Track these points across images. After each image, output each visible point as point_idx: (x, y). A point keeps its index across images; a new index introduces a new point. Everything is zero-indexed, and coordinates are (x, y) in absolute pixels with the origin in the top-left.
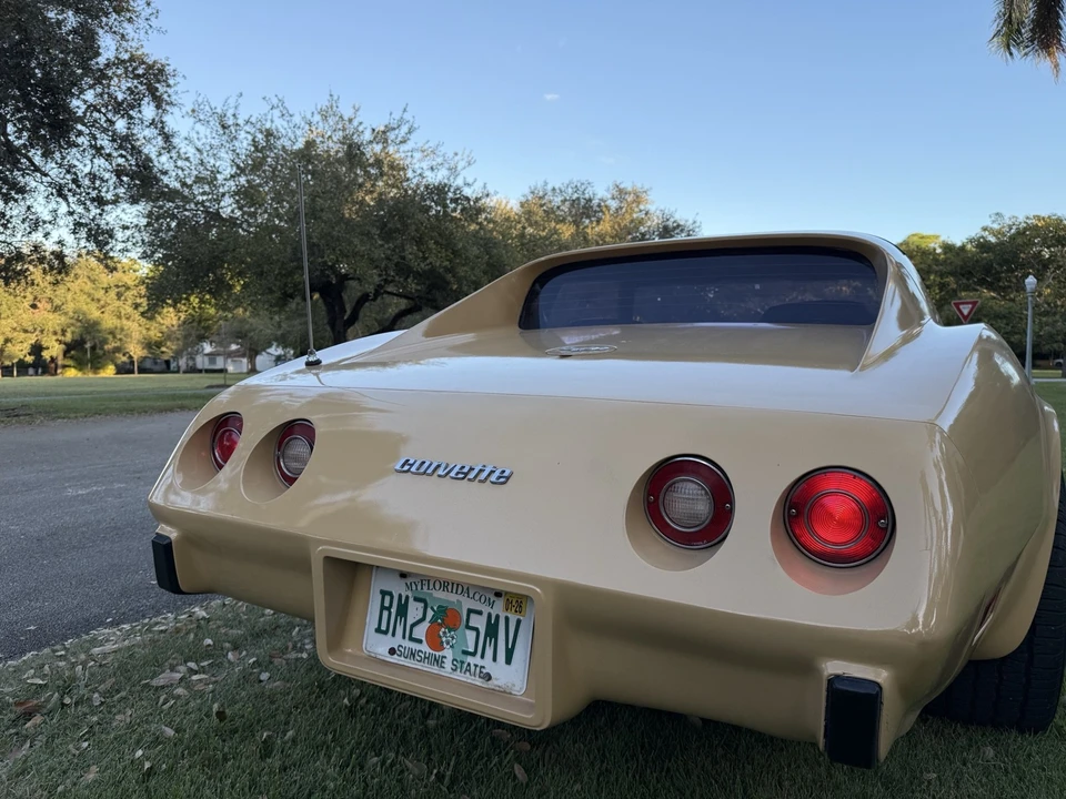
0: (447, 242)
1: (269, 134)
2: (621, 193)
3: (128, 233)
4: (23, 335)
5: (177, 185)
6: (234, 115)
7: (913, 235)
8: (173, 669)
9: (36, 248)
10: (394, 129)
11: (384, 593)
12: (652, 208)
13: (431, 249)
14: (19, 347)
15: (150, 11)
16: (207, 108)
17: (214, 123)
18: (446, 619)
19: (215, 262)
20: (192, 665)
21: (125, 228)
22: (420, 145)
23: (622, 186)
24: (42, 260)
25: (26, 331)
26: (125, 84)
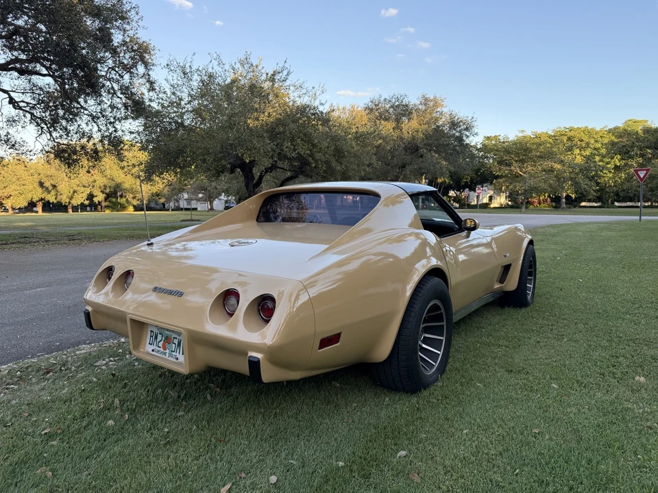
0: (308, 139)
1: (211, 76)
2: (426, 101)
3: (133, 136)
4: (83, 189)
5: (160, 108)
6: (190, 67)
7: (631, 120)
8: (104, 360)
9: (83, 147)
10: (279, 73)
11: (151, 331)
12: (445, 110)
13: (298, 144)
14: (81, 195)
15: (138, 17)
16: (175, 63)
17: (179, 71)
18: (168, 340)
19: (180, 152)
20: (111, 359)
21: (131, 133)
22: (293, 82)
23: (427, 96)
24: (87, 153)
25: (84, 186)
26: (127, 56)
